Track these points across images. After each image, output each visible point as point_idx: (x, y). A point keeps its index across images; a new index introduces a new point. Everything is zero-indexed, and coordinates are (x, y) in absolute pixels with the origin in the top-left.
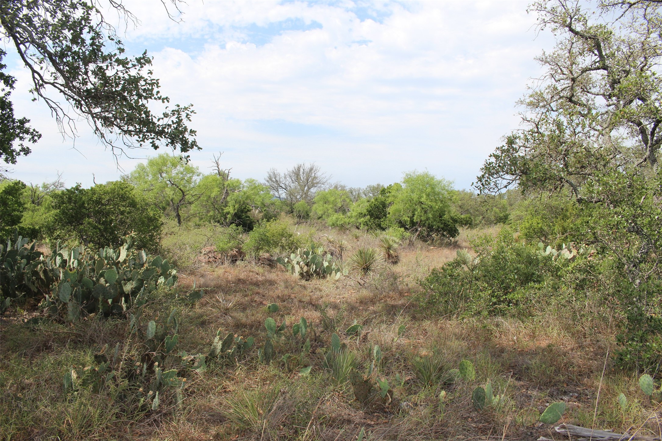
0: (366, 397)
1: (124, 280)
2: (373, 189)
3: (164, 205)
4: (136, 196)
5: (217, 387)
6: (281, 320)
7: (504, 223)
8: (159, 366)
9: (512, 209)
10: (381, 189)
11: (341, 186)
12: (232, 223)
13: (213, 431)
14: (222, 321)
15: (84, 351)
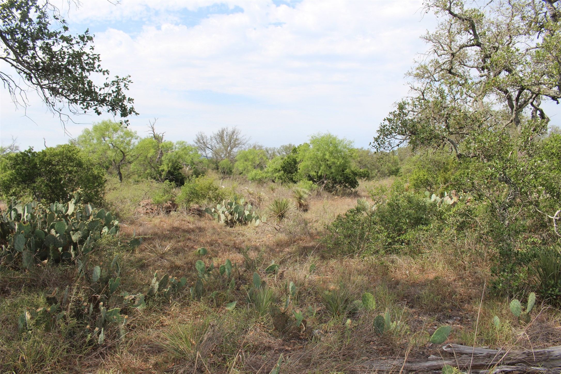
0: (284, 327)
1: (73, 230)
2: (286, 148)
3: (107, 165)
4: (82, 157)
5: (155, 322)
6: (209, 261)
7: (396, 175)
8: (103, 306)
9: (402, 164)
10: (293, 148)
11: (259, 146)
12: (166, 179)
13: (153, 360)
14: (159, 263)
15: (38, 294)
